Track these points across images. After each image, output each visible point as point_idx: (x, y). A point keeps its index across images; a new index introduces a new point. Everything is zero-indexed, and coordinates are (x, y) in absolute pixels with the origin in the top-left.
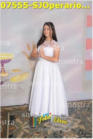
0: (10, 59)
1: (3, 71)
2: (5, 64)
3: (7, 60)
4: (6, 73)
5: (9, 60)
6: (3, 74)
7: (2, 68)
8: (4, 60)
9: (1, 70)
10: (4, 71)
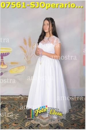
0: (9, 53)
1: (2, 63)
2: (4, 57)
3: (5, 53)
4: (5, 65)
5: (7, 53)
6: (3, 66)
7: (1, 61)
8: (3, 53)
9: (1, 63)
10: (4, 64)
